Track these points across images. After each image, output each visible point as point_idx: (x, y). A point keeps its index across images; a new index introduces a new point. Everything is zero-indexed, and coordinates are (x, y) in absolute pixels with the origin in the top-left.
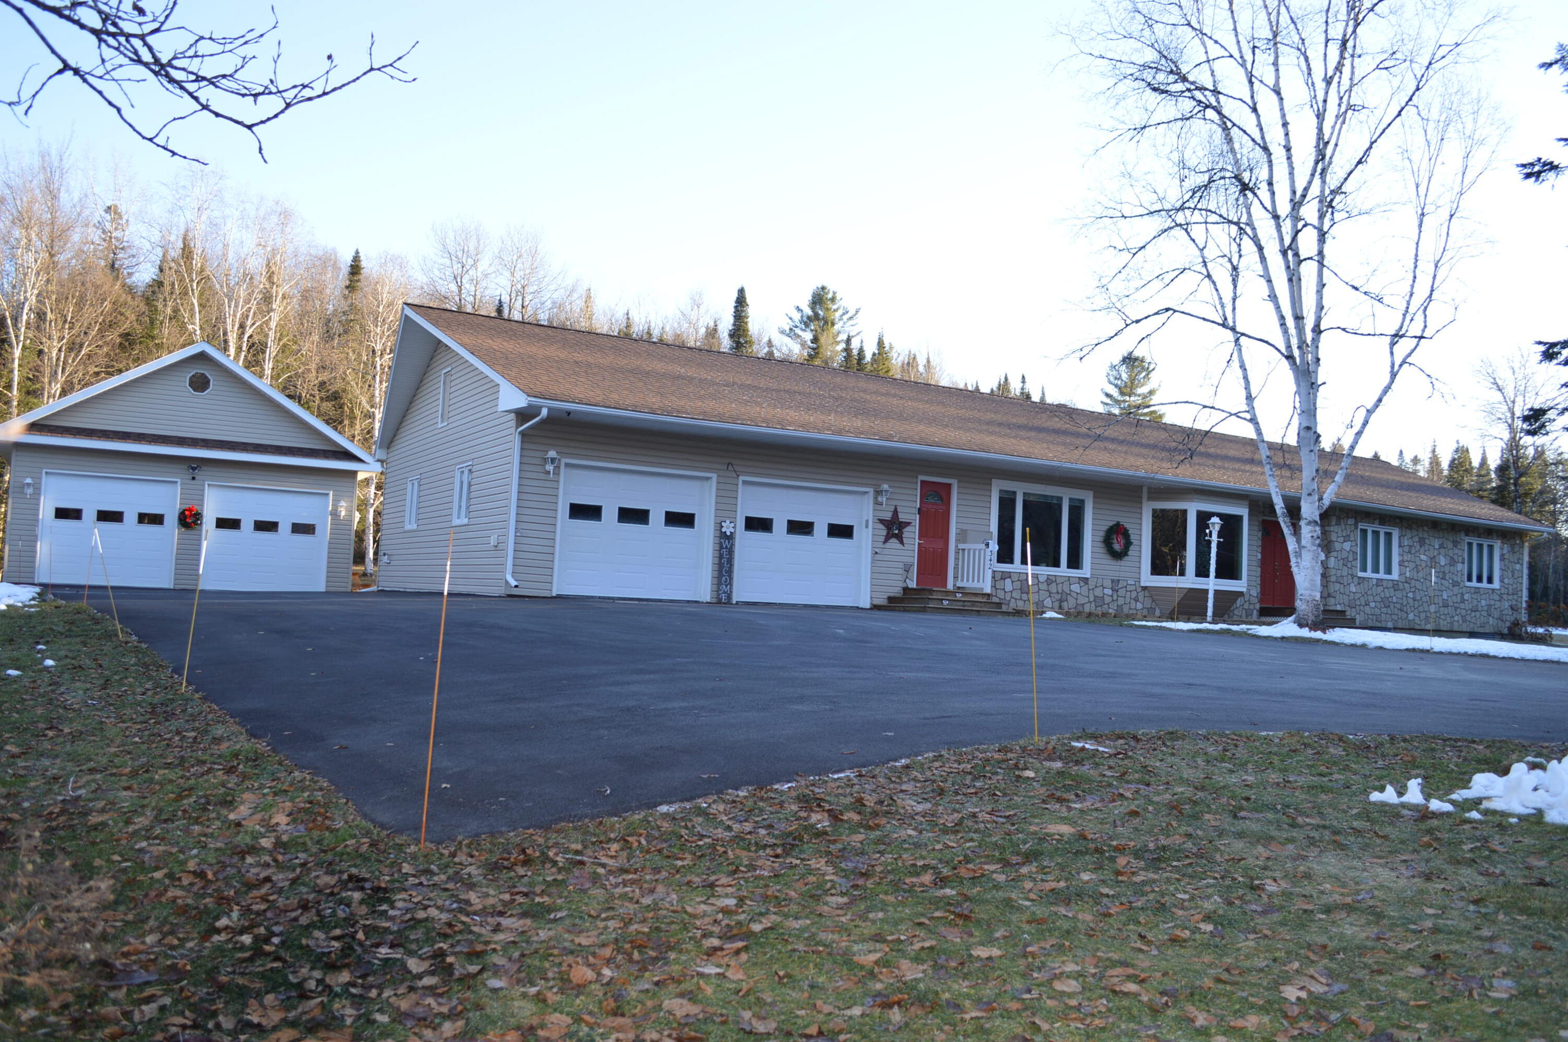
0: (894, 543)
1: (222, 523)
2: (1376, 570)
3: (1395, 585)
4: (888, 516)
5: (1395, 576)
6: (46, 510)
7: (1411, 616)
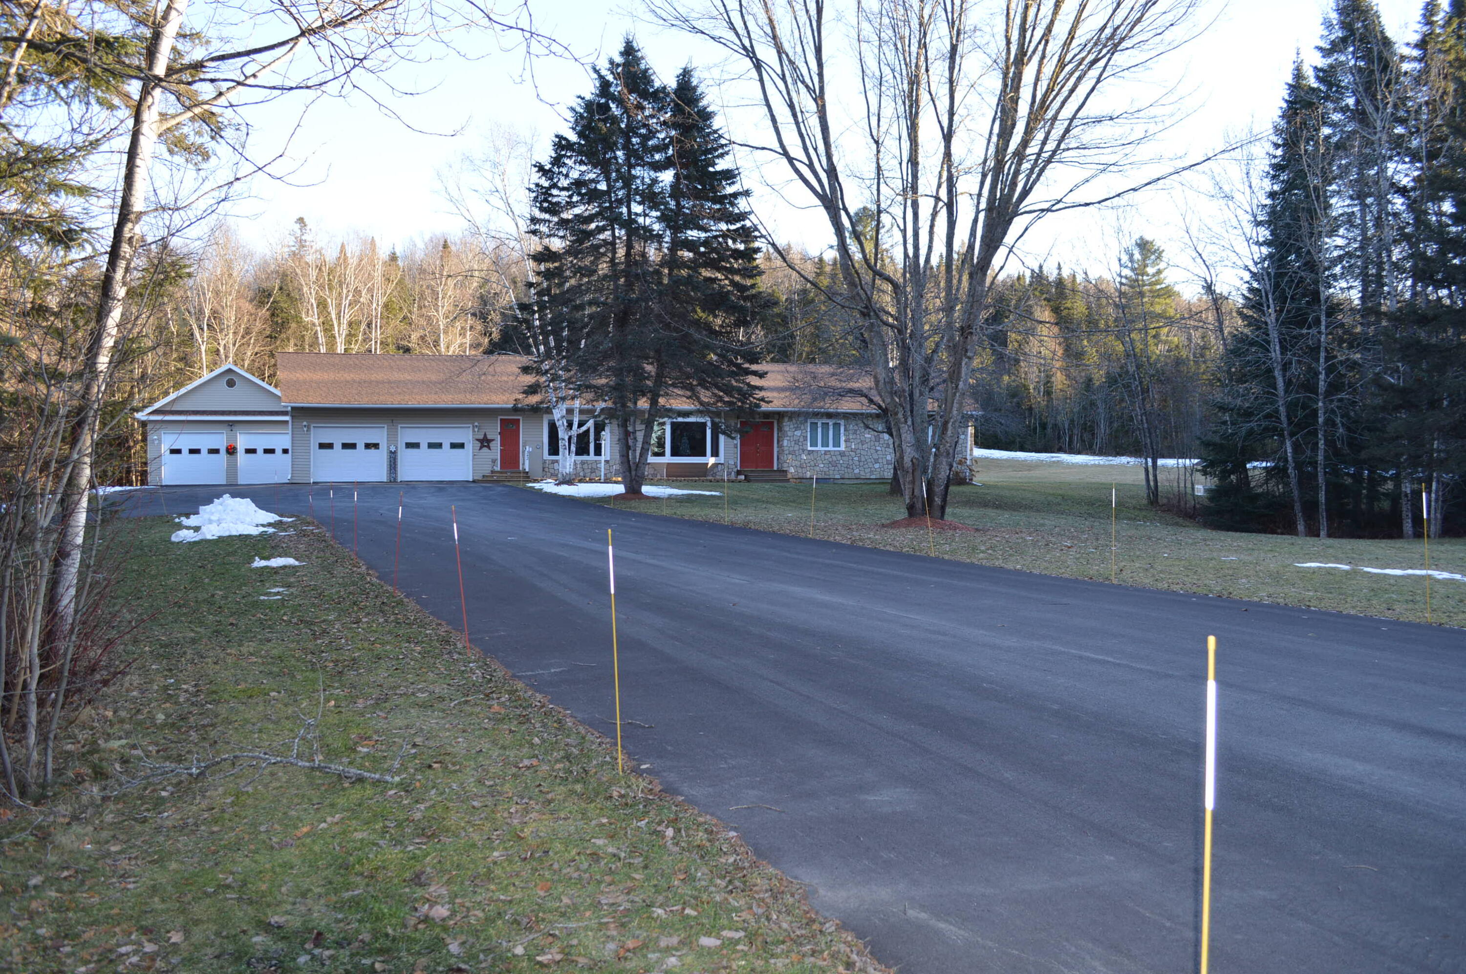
0: (485, 450)
1: (249, 451)
2: (825, 444)
3: (842, 454)
4: (481, 437)
5: (843, 447)
6: (165, 448)
7: (857, 471)
